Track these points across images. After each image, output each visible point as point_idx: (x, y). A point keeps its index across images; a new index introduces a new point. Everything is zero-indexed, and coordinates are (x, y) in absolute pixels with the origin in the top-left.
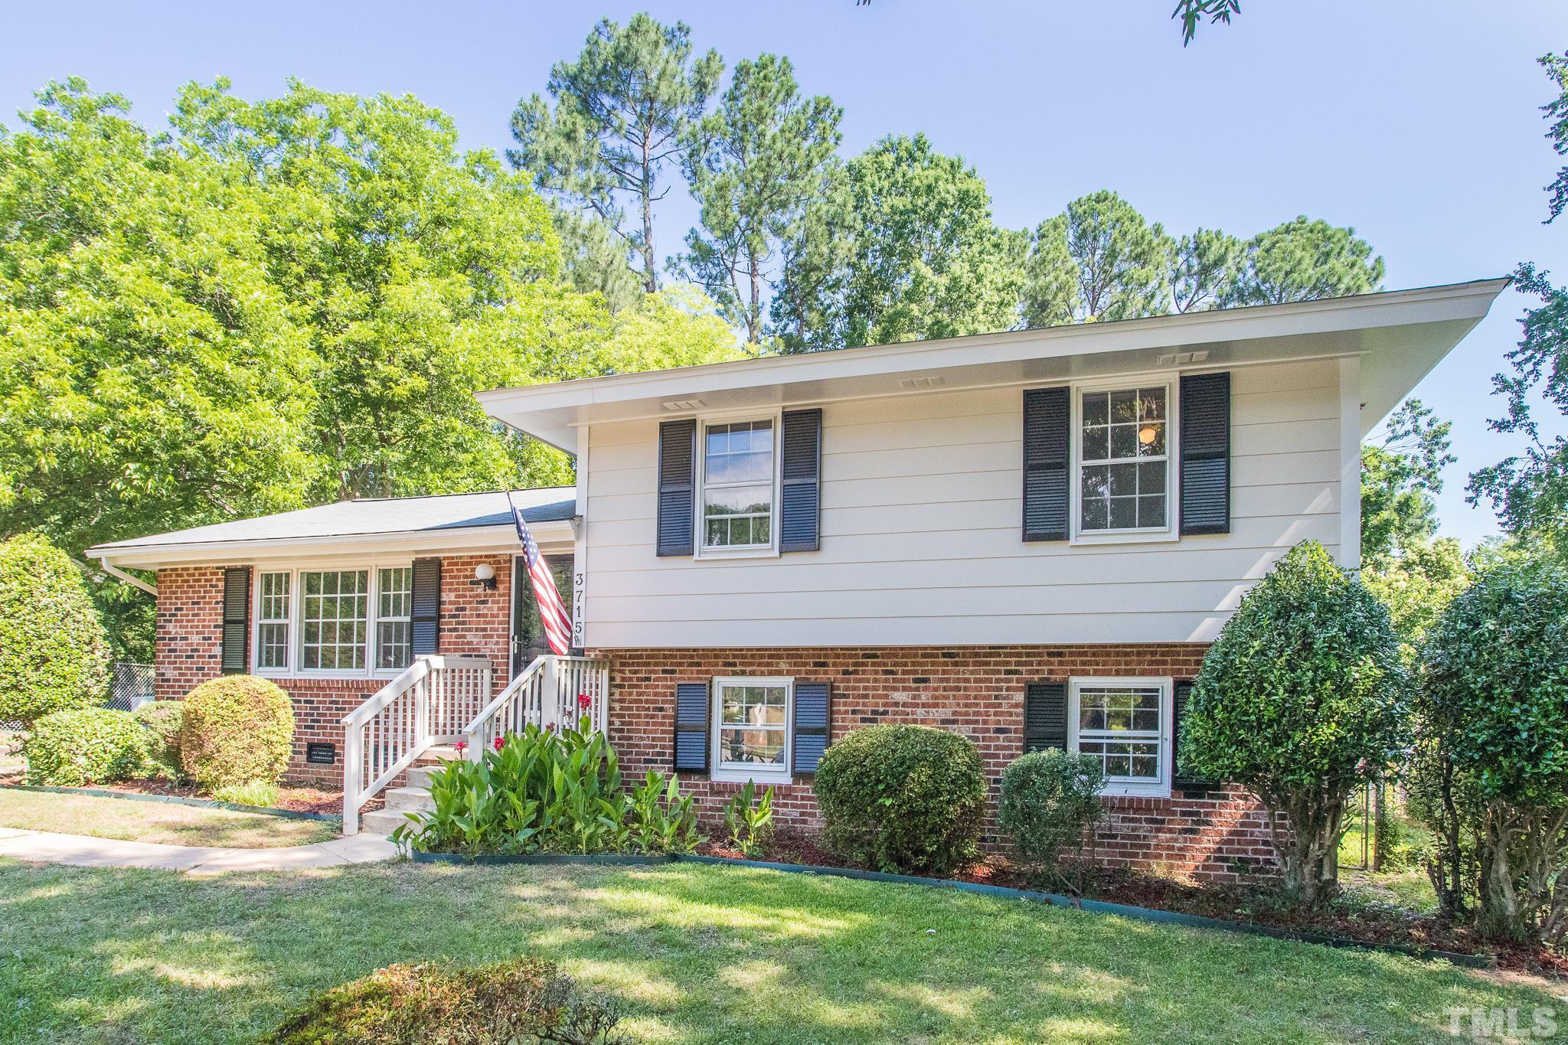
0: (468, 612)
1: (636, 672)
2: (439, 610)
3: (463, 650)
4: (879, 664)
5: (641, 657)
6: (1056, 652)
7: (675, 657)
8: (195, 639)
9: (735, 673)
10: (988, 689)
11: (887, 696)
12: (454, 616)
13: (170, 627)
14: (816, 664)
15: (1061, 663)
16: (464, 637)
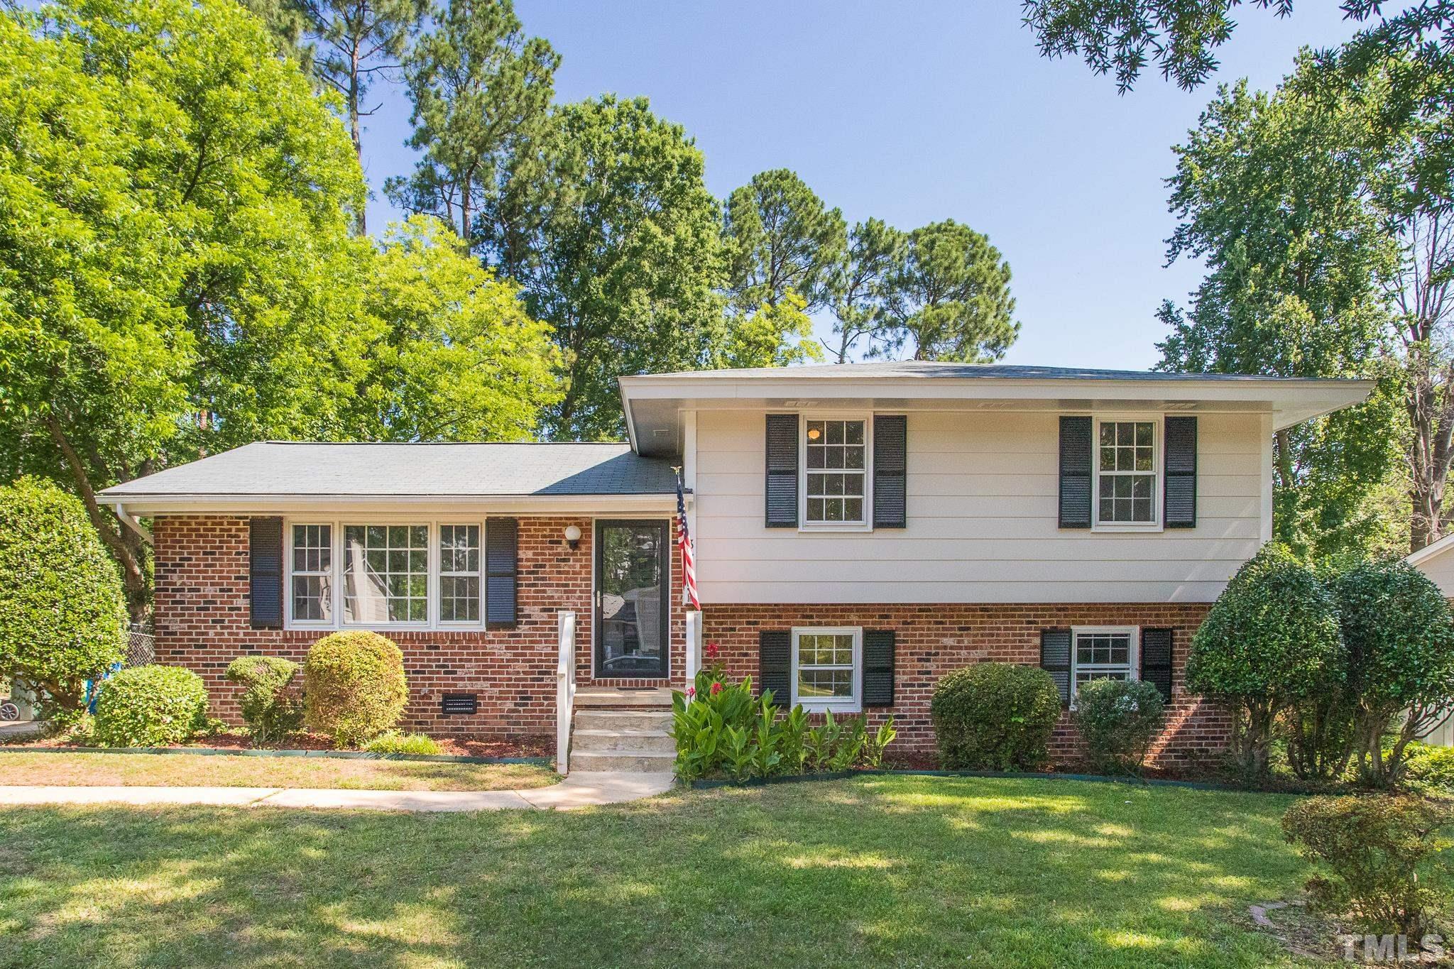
0: (547, 569)
1: (722, 623)
2: (516, 566)
3: (544, 604)
4: (932, 617)
5: (726, 610)
6: (1062, 608)
7: (758, 610)
8: (209, 591)
9: (811, 624)
10: (1014, 635)
11: (938, 641)
12: (533, 572)
13: (175, 578)
14: (881, 617)
15: (1066, 616)
16: (544, 591)
